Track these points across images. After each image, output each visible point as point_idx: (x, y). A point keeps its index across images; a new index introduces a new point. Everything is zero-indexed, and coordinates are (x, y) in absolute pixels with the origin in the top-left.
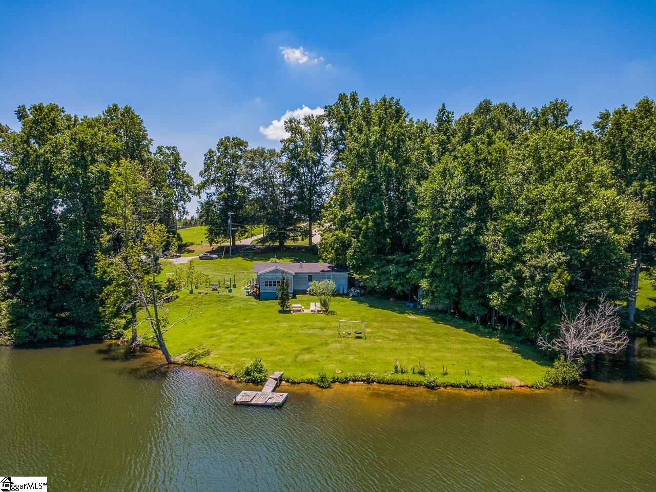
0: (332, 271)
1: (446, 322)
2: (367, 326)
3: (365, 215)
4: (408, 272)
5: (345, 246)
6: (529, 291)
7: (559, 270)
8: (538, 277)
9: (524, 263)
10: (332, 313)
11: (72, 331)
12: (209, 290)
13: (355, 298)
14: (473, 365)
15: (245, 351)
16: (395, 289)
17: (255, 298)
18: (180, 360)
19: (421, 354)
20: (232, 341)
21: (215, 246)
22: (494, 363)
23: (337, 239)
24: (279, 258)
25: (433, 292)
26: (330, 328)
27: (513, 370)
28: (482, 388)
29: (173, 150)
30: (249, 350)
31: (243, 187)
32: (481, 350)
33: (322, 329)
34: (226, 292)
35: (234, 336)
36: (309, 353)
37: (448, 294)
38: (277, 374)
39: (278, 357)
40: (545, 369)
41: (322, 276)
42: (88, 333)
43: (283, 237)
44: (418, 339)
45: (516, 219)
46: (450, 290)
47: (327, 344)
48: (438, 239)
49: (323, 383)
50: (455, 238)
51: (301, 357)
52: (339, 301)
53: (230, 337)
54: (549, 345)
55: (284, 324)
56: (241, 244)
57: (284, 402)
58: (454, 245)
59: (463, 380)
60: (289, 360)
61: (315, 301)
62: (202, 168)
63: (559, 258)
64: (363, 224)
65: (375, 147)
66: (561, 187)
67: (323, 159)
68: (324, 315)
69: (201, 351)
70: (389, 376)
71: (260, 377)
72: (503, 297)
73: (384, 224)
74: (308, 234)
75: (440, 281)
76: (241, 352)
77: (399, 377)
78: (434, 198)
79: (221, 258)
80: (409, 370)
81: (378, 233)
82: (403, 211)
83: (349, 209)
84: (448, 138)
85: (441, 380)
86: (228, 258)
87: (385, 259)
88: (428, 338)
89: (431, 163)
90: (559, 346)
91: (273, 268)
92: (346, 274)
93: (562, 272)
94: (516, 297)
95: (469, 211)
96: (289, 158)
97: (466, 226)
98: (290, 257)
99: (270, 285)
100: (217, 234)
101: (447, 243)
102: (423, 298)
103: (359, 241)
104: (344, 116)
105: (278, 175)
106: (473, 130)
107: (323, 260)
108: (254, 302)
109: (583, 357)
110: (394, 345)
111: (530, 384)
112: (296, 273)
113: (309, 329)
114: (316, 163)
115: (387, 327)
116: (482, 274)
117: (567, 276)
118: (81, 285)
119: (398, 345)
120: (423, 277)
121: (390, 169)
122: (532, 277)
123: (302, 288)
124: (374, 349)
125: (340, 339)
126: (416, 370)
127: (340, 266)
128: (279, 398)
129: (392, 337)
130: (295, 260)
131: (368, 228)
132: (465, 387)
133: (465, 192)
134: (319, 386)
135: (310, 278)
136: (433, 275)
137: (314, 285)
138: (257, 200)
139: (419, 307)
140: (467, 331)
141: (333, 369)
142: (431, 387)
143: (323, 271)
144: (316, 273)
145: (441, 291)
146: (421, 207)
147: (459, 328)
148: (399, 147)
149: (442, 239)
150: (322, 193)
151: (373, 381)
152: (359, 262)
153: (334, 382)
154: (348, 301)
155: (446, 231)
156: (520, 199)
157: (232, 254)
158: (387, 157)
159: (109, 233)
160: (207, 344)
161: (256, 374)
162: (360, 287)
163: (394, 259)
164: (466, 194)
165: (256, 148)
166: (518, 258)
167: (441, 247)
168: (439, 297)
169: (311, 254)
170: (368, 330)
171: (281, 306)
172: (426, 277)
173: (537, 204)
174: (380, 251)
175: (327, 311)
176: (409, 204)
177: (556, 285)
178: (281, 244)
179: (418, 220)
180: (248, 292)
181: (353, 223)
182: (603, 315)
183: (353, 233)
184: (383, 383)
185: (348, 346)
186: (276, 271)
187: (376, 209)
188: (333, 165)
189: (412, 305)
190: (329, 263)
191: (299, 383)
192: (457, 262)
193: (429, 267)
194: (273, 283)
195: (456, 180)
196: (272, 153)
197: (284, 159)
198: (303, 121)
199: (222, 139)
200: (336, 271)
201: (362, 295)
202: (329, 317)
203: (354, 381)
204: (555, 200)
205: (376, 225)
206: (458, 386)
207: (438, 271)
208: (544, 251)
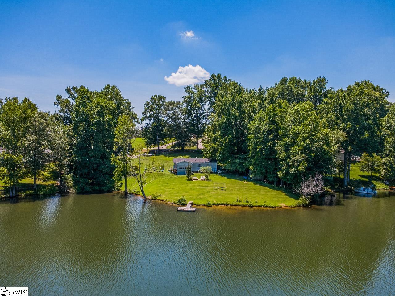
0: (210, 162)
1: (260, 184)
2: (226, 186)
3: (225, 137)
4: (244, 162)
5: (216, 150)
6: (292, 170)
7: (303, 162)
8: (295, 165)
9: (291, 159)
10: (210, 180)
11: (97, 188)
12: (153, 171)
13: (220, 174)
14: (268, 200)
15: (176, 195)
16: (239, 170)
17: (175, 174)
18: (150, 198)
19: (248, 196)
20: (169, 191)
21: (149, 149)
22: (277, 199)
23: (212, 147)
24: (182, 156)
25: (255, 172)
26: (210, 186)
27: (284, 201)
28: (270, 207)
29: (127, 101)
30: (177, 194)
31: (163, 120)
32: (273, 195)
33: (207, 187)
34: (161, 172)
35: (170, 189)
36: (202, 195)
37: (262, 172)
38: (191, 202)
39: (190, 197)
40: (296, 201)
41: (205, 164)
42: (105, 189)
43: (183, 145)
44: (247, 191)
45: (288, 140)
46: (262, 171)
47: (209, 192)
48: (257, 148)
49: (209, 205)
50: (264, 148)
51: (199, 197)
52: (213, 176)
53: (168, 190)
54: (298, 191)
55: (190, 185)
56: (163, 148)
57: (195, 210)
58: (264, 151)
59: (263, 204)
60: (195, 197)
61: (203, 175)
62: (143, 110)
63: (303, 157)
64: (224, 141)
65: (229, 106)
66: (305, 128)
67: (204, 106)
68: (207, 181)
69: (158, 195)
70: (235, 203)
71: (185, 203)
72: (283, 173)
73: (234, 140)
74: (196, 143)
75: (258, 166)
76: (174, 195)
77: (239, 203)
78: (255, 130)
79: (154, 156)
80: (242, 201)
81: (231, 145)
82: (243, 134)
83: (218, 133)
84: (263, 102)
85: (254, 204)
86: (157, 156)
87: (234, 157)
88: (251, 190)
89: (255, 113)
90: (301, 192)
91: (183, 161)
92: (216, 164)
93: (304, 163)
94: (287, 173)
95: (270, 136)
96: (186, 105)
97: (269, 143)
98: (187, 155)
99: (182, 168)
100: (150, 144)
101: (261, 150)
102: (251, 174)
103: (222, 148)
104: (214, 86)
105: (180, 114)
106: (274, 98)
107: (205, 157)
108: (175, 176)
109: (310, 196)
110: (237, 192)
111: (289, 206)
112: (193, 163)
113: (201, 187)
114: (200, 108)
115: (234, 186)
116: (276, 164)
117: (306, 164)
118: (102, 168)
119: (239, 193)
120: (251, 165)
121: (236, 116)
122: (294, 164)
123: (196, 170)
124: (228, 194)
125: (214, 190)
126: (245, 201)
127: (213, 160)
128: (193, 209)
129: (236, 190)
130: (190, 157)
131: (226, 143)
132: (264, 206)
133: (268, 128)
134: (208, 206)
135: (200, 165)
136: (255, 164)
137: (202, 169)
138: (170, 126)
139: (249, 178)
140: (269, 188)
141: (213, 201)
142: (251, 206)
143: (205, 162)
144: (202, 163)
145: (259, 171)
146: (250, 134)
147: (266, 187)
148: (240, 106)
149: (259, 148)
150: (203, 123)
151: (228, 205)
152: (222, 158)
153: (213, 205)
154: (217, 176)
155: (260, 144)
156: (290, 132)
157: (159, 153)
158: (235, 111)
159: (117, 146)
160: (159, 192)
161: (183, 202)
162: (223, 170)
163: (238, 157)
164: (269, 128)
165: (170, 101)
166: (288, 157)
167: (259, 152)
168: (258, 174)
169: (198, 153)
170: (226, 187)
171: (188, 178)
172: (252, 165)
173: (296, 134)
174: (232, 153)
175: (208, 179)
176: (245, 131)
177: (301, 168)
178: (183, 148)
179: (249, 139)
180: (171, 172)
181: (220, 140)
182: (317, 179)
183: (219, 145)
184: (232, 205)
185: (218, 193)
186: (184, 162)
187: (230, 134)
188: (209, 109)
189: (246, 177)
190: (208, 158)
191: (200, 205)
192: (265, 158)
193: (253, 160)
194: (183, 168)
195: (265, 122)
196: (178, 103)
197: (184, 106)
198: (194, 88)
199: (153, 96)
200: (212, 162)
201: (223, 173)
202: (209, 182)
203: (221, 205)
204: (303, 133)
205: (230, 141)
206: (261, 206)
207: (257, 162)
208: (298, 154)
